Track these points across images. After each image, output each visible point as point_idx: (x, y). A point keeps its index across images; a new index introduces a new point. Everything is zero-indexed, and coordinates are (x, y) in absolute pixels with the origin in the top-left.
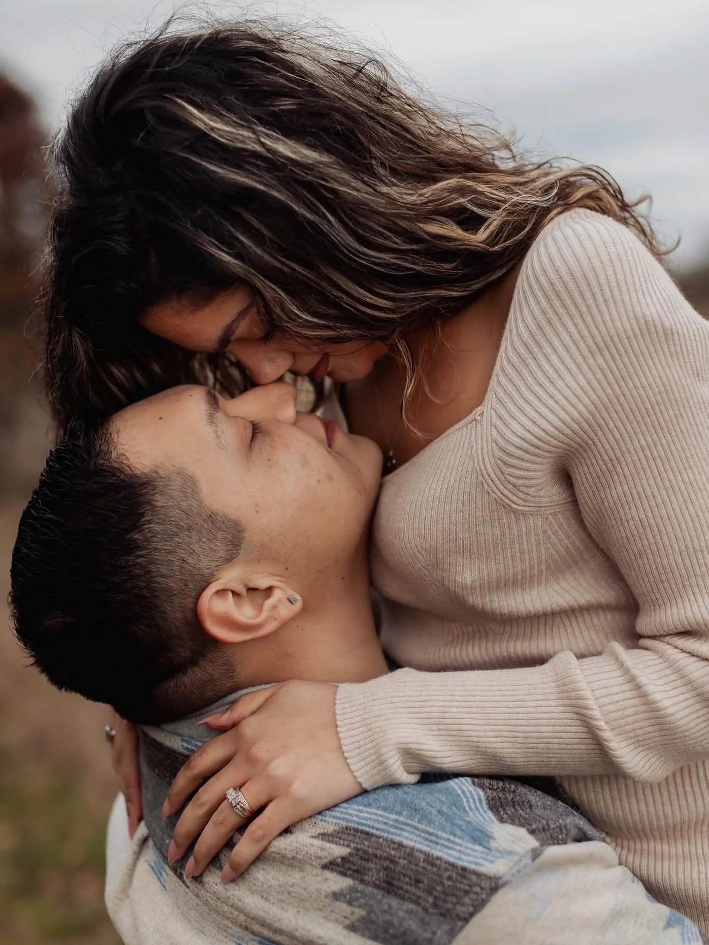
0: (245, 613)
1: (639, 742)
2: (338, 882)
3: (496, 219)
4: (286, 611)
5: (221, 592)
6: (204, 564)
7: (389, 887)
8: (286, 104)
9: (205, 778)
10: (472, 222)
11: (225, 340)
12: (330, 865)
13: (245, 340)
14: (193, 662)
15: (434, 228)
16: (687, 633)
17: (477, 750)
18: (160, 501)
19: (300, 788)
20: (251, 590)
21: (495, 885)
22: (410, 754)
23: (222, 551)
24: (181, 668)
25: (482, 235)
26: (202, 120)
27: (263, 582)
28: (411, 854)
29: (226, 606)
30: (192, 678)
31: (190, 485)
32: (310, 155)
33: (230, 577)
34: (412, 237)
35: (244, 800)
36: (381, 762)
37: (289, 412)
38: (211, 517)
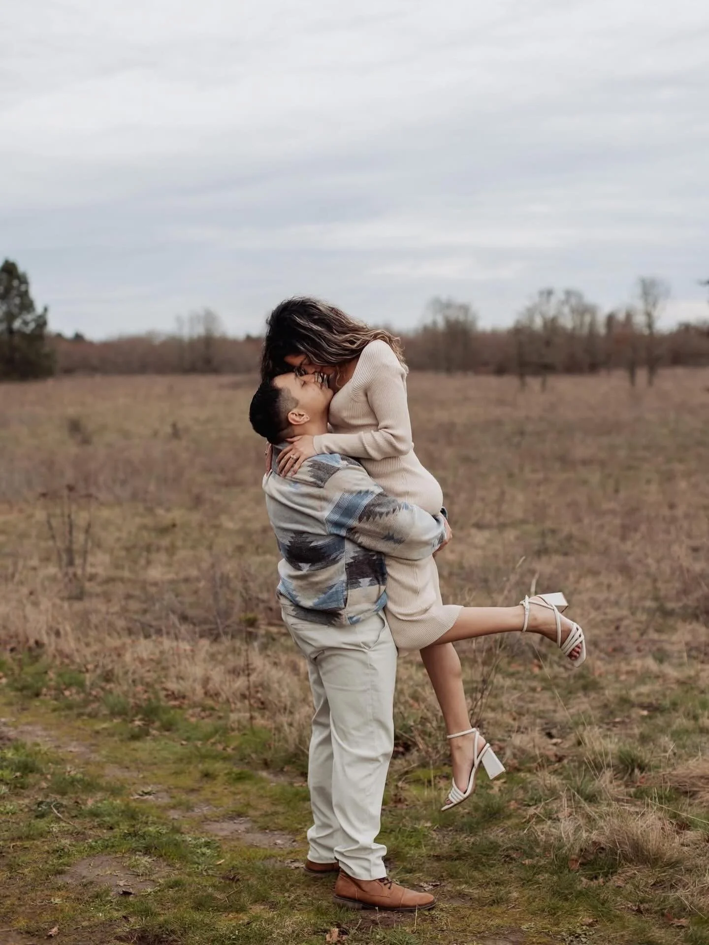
0: (297, 419)
1: (373, 449)
2: (309, 469)
3: (358, 342)
4: (306, 420)
5: (293, 414)
6: (290, 408)
7: (319, 469)
8: (316, 317)
9: (286, 454)
10: (353, 343)
11: (301, 364)
12: (309, 466)
13: (305, 364)
14: (286, 428)
15: (345, 344)
16: (385, 428)
17: (341, 448)
18: (282, 394)
19: (305, 453)
20: (300, 415)
21: (338, 469)
22: (327, 448)
23: (294, 405)
24: (283, 430)
25: (356, 345)
26: (298, 320)
27: (302, 413)
28: (324, 464)
29: (294, 417)
30: (285, 432)
31: (289, 391)
32: (319, 328)
33: (295, 411)
34: (339, 346)
35: (295, 457)
36: (321, 448)
37: (313, 380)
38: (293, 398)
